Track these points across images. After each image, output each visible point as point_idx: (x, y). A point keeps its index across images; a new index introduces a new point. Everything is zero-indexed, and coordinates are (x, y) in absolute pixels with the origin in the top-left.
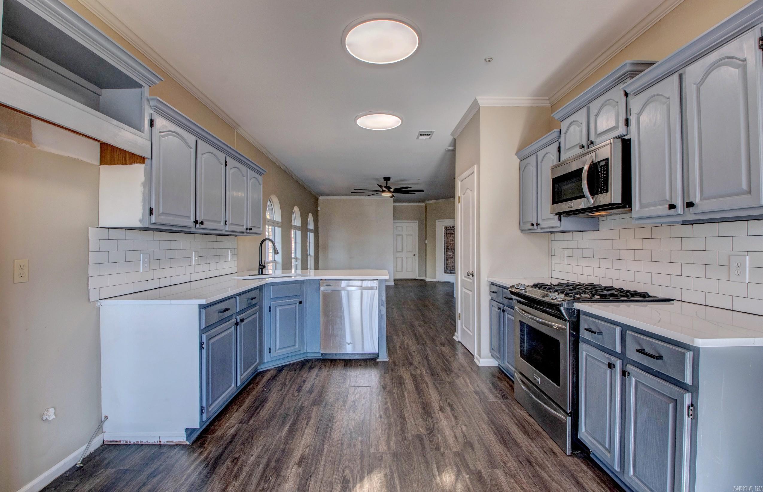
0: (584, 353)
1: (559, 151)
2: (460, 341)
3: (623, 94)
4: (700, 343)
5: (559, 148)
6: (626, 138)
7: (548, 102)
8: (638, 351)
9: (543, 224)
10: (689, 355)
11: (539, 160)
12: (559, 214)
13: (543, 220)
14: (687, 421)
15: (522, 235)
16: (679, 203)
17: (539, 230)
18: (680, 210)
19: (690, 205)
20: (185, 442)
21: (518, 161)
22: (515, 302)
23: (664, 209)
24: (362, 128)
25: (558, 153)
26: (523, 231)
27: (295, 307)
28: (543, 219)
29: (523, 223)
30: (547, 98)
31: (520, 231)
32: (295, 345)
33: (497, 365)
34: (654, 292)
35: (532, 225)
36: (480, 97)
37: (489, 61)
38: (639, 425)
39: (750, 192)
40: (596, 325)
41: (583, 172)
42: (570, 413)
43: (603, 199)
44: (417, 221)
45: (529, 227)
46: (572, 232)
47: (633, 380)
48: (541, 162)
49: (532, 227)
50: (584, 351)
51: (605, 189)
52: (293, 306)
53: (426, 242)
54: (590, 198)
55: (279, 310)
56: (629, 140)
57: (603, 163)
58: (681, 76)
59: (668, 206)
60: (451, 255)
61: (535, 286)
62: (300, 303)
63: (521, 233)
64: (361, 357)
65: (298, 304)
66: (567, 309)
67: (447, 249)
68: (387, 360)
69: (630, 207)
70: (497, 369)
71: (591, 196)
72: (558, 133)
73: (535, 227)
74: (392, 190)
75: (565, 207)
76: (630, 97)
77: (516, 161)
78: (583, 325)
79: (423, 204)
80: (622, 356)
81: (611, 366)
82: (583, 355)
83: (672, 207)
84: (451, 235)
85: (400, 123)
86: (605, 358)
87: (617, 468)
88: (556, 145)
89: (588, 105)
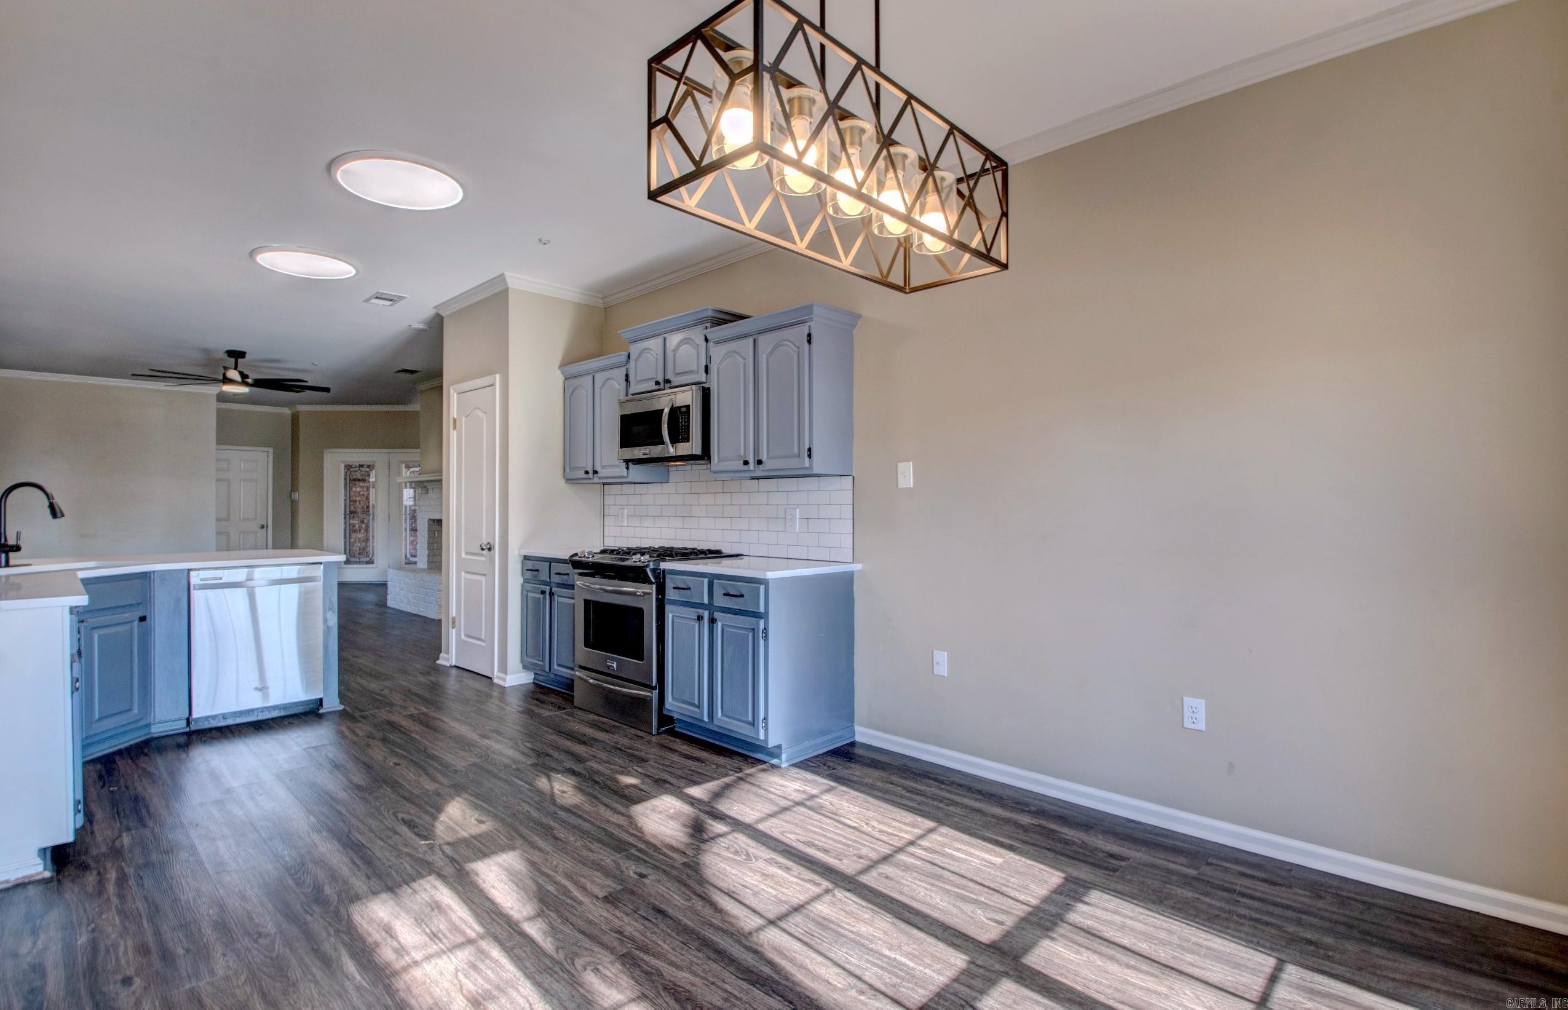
0: (671, 616)
1: (627, 380)
2: (454, 663)
3: (703, 338)
4: (770, 575)
5: (627, 375)
6: (706, 386)
7: (601, 301)
8: (725, 594)
9: (603, 472)
10: (762, 588)
11: (597, 386)
12: (627, 461)
13: (603, 467)
14: (762, 642)
15: (566, 485)
16: (751, 460)
17: (596, 480)
18: (751, 466)
19: (760, 462)
20: (40, 873)
21: (561, 378)
22: (576, 576)
23: (739, 465)
24: (264, 267)
25: (625, 383)
26: (569, 480)
27: (132, 629)
28: (603, 464)
29: (570, 468)
30: (600, 296)
31: (564, 481)
32: (130, 710)
33: (532, 681)
34: (726, 550)
35: (587, 472)
36: (511, 274)
37: (544, 243)
38: (725, 665)
39: (799, 456)
40: (684, 582)
41: (664, 415)
42: (656, 686)
43: (683, 449)
44: (271, 450)
45: (582, 474)
46: (635, 483)
47: (720, 624)
48: (602, 388)
49: (586, 476)
50: (670, 612)
51: (686, 439)
52: (126, 627)
53: (296, 496)
54: (670, 446)
55: (99, 637)
56: (709, 389)
57: (684, 410)
58: (754, 340)
59: (742, 462)
60: (357, 526)
61: (603, 552)
62: (143, 619)
63: (566, 482)
64: (282, 713)
65: (136, 623)
66: (654, 571)
67: (350, 513)
68: (342, 707)
69: (709, 459)
70: (532, 686)
71: (671, 443)
72: (627, 357)
73: (591, 475)
74: (249, 381)
75: (638, 452)
76: (711, 344)
77: (558, 378)
78: (669, 585)
79: (287, 411)
80: (710, 607)
81: (700, 618)
82: (669, 617)
83: (746, 463)
84: (357, 483)
85: (352, 275)
86: (692, 613)
87: (706, 719)
88: (623, 371)
89: (665, 335)
